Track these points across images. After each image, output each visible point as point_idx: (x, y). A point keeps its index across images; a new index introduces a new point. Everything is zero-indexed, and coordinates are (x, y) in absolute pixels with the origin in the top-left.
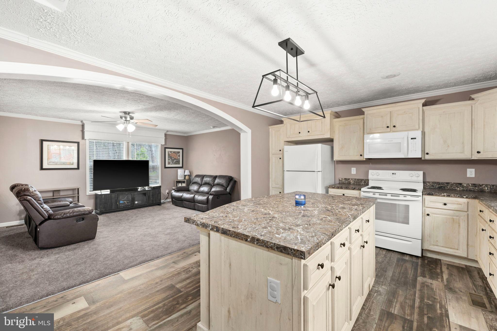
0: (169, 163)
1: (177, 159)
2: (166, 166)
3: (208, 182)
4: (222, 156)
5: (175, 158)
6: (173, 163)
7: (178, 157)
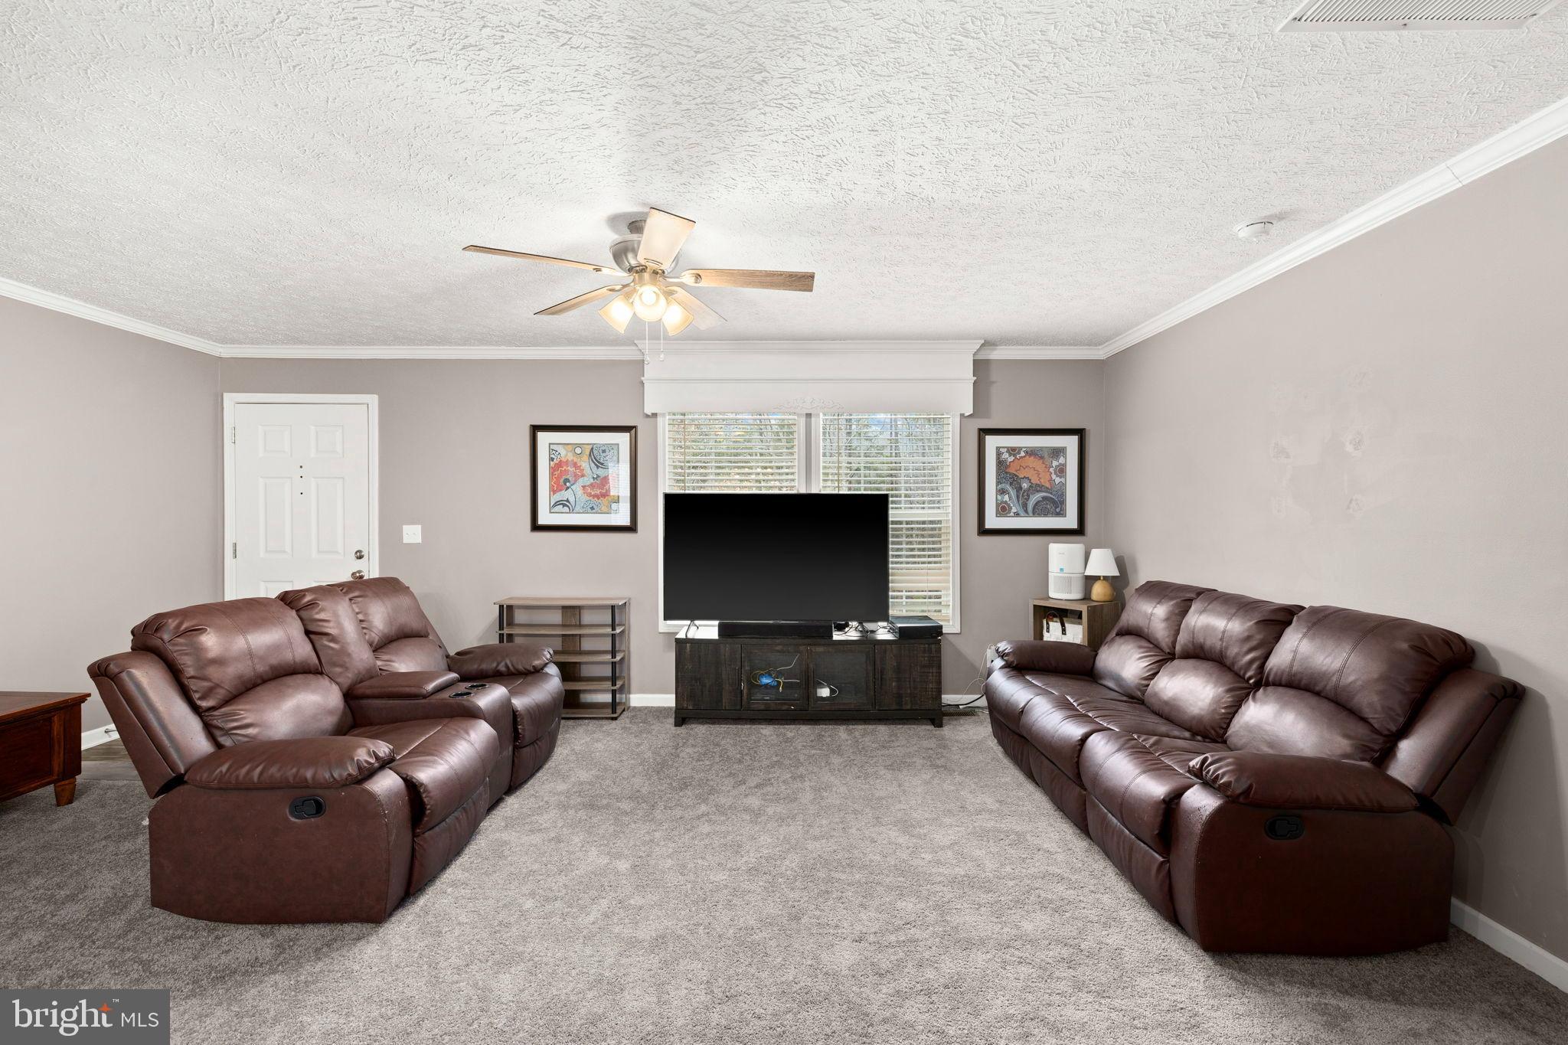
0: (1004, 509)
1: (1047, 490)
2: (988, 525)
3: (1213, 642)
4: (1349, 448)
5: (1035, 480)
6: (1026, 511)
7: (1054, 477)
